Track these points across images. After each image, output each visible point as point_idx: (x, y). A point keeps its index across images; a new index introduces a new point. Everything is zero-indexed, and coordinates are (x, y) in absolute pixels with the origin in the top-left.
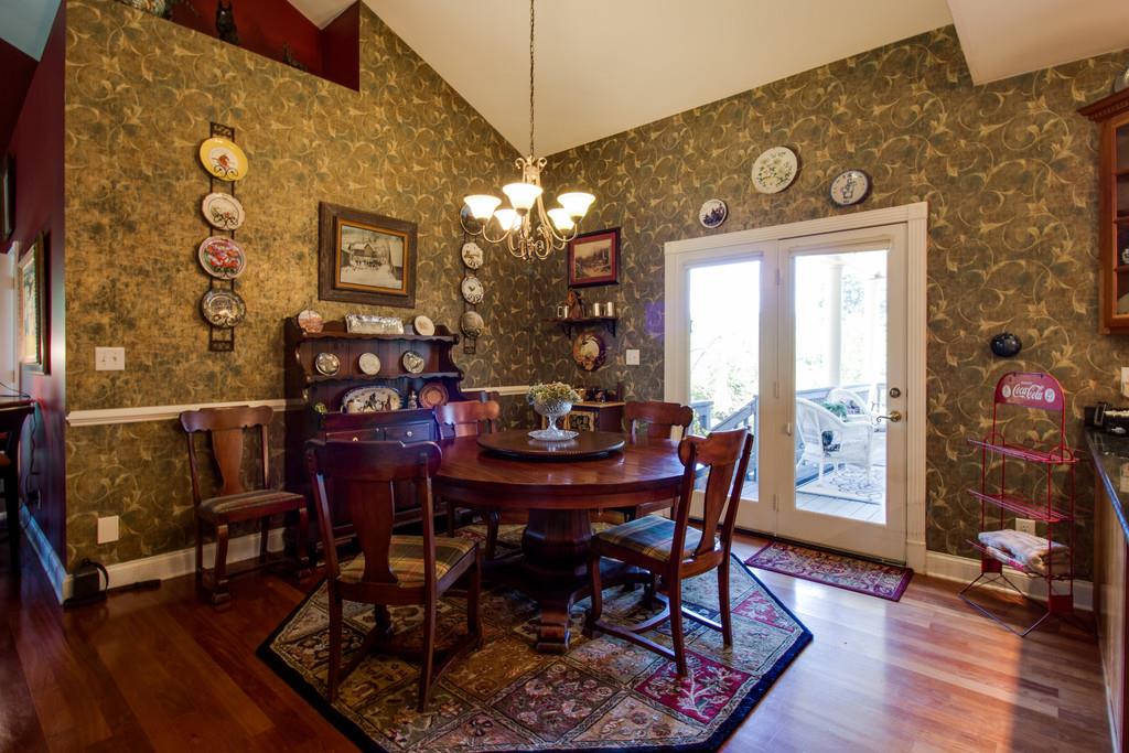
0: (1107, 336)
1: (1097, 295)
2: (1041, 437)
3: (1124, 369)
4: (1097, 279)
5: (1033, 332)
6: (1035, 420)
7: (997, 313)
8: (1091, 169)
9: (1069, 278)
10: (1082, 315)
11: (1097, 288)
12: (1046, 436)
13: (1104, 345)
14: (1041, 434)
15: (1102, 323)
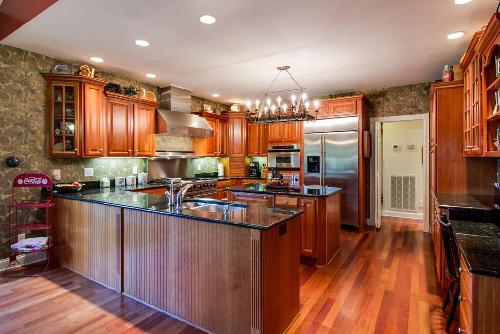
0: (49, 158)
1: (46, 143)
2: (27, 199)
3: (54, 170)
4: (46, 137)
5: (23, 156)
6: (25, 192)
7: (9, 148)
8: (44, 96)
9: (36, 136)
10: (41, 150)
11: (46, 141)
12: (29, 198)
13: (48, 162)
14: (27, 198)
15: (48, 154)
